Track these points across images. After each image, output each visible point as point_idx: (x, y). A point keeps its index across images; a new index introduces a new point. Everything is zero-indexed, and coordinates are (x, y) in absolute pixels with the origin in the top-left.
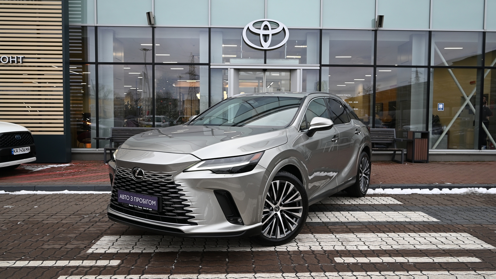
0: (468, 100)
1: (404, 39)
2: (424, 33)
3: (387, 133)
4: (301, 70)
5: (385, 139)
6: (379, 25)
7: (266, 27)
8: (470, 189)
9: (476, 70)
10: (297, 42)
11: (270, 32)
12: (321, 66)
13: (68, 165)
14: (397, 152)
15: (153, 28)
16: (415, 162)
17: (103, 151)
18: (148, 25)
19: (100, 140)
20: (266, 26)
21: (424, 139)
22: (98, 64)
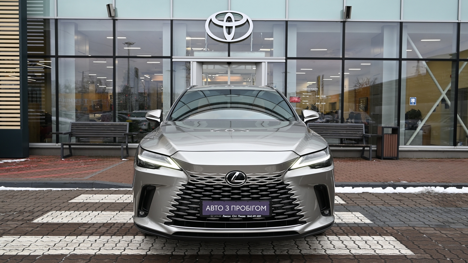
0: (444, 95)
1: (375, 31)
2: (396, 24)
3: (356, 128)
4: (266, 63)
5: (354, 135)
6: (347, 16)
7: (229, 19)
8: (426, 187)
9: (451, 62)
10: (262, 34)
11: (233, 24)
12: (287, 58)
13: (23, 160)
14: (366, 148)
15: (114, 21)
16: (385, 159)
17: (60, 146)
18: (109, 17)
19: (60, 135)
20: (229, 17)
21: (394, 135)
22: (58, 58)
